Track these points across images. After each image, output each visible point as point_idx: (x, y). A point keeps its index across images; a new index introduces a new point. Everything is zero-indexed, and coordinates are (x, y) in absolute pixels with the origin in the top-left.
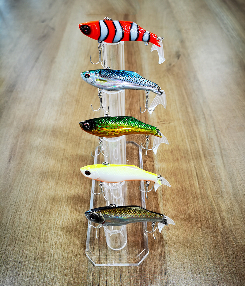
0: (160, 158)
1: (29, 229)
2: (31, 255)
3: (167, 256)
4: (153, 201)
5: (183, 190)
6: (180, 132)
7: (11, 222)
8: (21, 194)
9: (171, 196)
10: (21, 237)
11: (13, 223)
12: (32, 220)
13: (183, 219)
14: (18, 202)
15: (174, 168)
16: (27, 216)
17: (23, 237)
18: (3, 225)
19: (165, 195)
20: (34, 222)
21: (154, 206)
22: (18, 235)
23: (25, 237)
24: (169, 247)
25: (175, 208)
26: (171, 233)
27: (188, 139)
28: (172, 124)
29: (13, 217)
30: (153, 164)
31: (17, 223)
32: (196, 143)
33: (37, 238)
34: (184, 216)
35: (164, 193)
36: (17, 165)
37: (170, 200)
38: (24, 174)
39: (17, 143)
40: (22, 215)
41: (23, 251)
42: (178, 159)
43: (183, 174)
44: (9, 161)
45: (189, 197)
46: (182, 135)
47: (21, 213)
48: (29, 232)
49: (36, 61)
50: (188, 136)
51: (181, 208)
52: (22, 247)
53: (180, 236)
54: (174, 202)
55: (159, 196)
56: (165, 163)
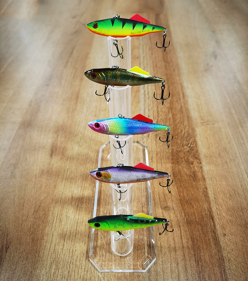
0: (207, 159)
1: (78, 228)
2: (82, 256)
3: (227, 264)
4: (206, 205)
5: (235, 194)
6: (226, 134)
7: (58, 219)
8: (66, 191)
9: (223, 200)
10: (69, 235)
11: (60, 221)
12: (80, 218)
13: (239, 225)
14: (64, 199)
15: (224, 171)
16: (74, 214)
17: (71, 236)
18: (50, 222)
19: (217, 199)
20: (82, 221)
21: (206, 210)
22: (66, 234)
23: (74, 236)
24: (227, 254)
25: (230, 213)
26: (227, 239)
27: (235, 141)
28: (216, 125)
29: (60, 214)
30: (201, 165)
31: (65, 221)
32: (243, 145)
33: (86, 238)
34: (240, 222)
35: (216, 197)
36: (60, 161)
37: (223, 204)
38: (68, 169)
39: (57, 138)
40: (69, 213)
41: (73, 250)
42: (226, 162)
43: (234, 177)
44: (51, 156)
45: (243, 202)
46: (229, 137)
47: (67, 210)
48: (77, 230)
49: (70, 57)
50: (234, 139)
51: (235, 214)
52: (72, 246)
53: (237, 243)
54: (227, 206)
55: (211, 200)
56: (213, 165)
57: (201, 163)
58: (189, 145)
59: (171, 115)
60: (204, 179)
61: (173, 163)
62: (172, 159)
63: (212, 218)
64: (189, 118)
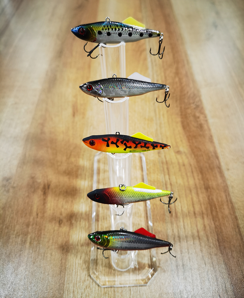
57: (206, 117)
58: (195, 103)
59: (177, 79)
60: (210, 130)
61: (182, 118)
62: (181, 115)
63: (217, 158)
64: (194, 81)
